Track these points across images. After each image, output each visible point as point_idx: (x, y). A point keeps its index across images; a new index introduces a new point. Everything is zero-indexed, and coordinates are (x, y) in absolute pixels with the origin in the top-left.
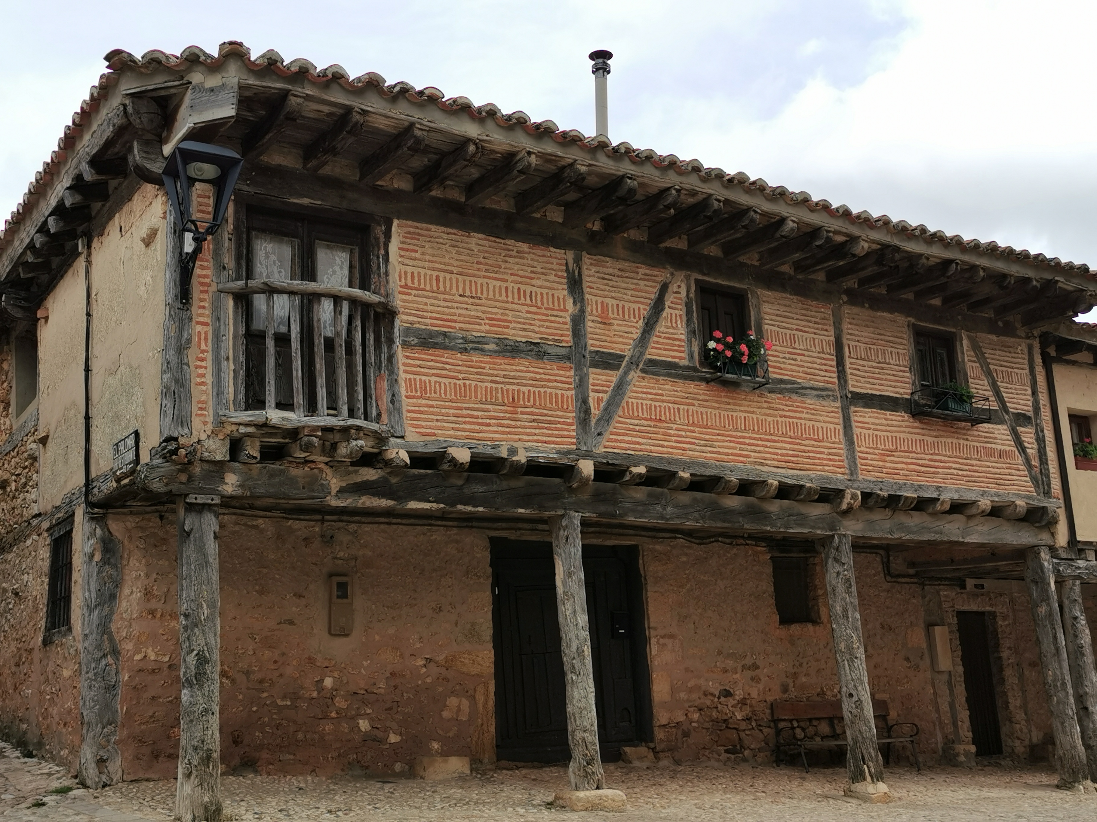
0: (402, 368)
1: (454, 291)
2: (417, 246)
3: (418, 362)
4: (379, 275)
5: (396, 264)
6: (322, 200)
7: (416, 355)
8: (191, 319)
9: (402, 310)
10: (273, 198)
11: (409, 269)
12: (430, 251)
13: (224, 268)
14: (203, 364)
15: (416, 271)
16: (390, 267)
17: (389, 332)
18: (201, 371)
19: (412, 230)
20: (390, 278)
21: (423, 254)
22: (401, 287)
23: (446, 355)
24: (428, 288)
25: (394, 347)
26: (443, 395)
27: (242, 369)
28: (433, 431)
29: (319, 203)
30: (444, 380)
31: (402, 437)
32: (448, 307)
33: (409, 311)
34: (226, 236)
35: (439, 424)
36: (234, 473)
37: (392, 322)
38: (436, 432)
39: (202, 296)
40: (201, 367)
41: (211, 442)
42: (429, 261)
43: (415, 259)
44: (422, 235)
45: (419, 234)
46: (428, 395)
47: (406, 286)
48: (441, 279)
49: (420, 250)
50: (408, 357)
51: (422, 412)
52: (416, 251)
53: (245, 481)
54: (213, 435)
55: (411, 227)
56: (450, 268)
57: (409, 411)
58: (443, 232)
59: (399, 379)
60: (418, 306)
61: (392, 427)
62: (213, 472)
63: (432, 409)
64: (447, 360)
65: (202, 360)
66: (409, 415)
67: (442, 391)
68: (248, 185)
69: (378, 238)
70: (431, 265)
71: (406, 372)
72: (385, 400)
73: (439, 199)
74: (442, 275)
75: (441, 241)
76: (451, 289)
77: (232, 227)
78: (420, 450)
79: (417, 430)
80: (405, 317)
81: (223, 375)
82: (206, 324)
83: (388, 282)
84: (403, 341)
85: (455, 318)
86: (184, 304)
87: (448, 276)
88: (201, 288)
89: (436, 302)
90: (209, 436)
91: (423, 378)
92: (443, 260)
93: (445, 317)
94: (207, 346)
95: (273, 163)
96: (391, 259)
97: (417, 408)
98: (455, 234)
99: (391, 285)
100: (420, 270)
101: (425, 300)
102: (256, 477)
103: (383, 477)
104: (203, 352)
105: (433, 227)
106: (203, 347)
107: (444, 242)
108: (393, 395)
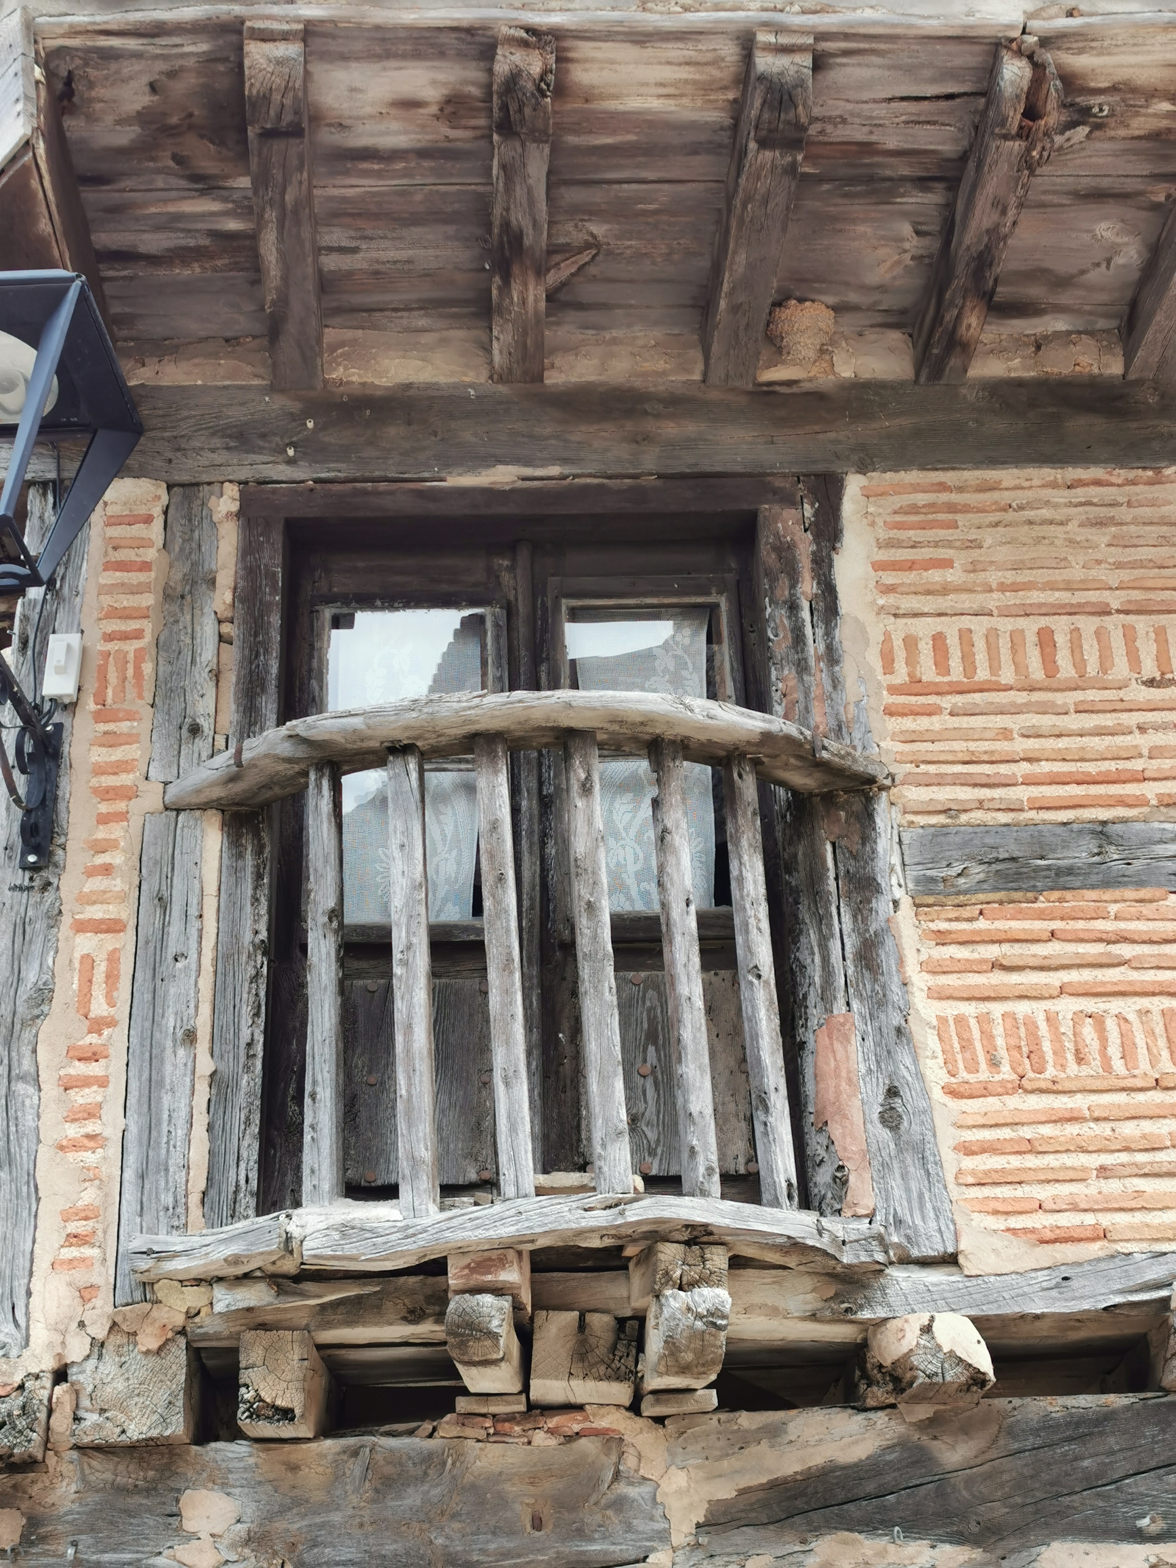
0: (920, 981)
1: (1121, 668)
2: (949, 544)
3: (992, 952)
4: (802, 667)
5: (867, 617)
6: (565, 461)
7: (982, 924)
8: (55, 917)
9: (901, 770)
10: (383, 486)
11: (925, 628)
12: (1003, 554)
13: (195, 730)
14: (95, 1069)
15: (951, 628)
16: (844, 633)
17: (855, 857)
18: (83, 1097)
19: (922, 499)
20: (848, 670)
21: (974, 568)
22: (894, 690)
23: (1113, 908)
24: (1007, 676)
25: (882, 906)
26: (1118, 1065)
27: (248, 1069)
28: (1089, 1219)
29: (554, 470)
30: (1116, 1005)
31: (951, 1260)
32: (1100, 732)
33: (932, 769)
34: (208, 630)
35: (1113, 1186)
36: (225, 1486)
37: (866, 818)
38: (1106, 1220)
39: (102, 833)
40: (85, 1082)
41: (109, 1366)
42: (1003, 588)
43: (945, 590)
44: (966, 509)
45: (952, 508)
46: (1051, 1072)
47: (915, 686)
48: (1061, 639)
49: (961, 559)
50: (942, 939)
51: (1031, 1148)
52: (948, 564)
53: (270, 1517)
54: (118, 1339)
55: (917, 488)
56: (1093, 596)
57: (968, 1150)
58: (1054, 485)
59: (914, 1026)
60: (972, 746)
61: (899, 1222)
62: (136, 1490)
63: (1072, 1129)
64: (1122, 925)
65: (94, 1057)
66: (969, 1163)
67: (1114, 1051)
68: (291, 462)
69: (791, 547)
70: (1011, 599)
71: (939, 995)
72: (858, 1119)
73: (1020, 383)
74: (1061, 625)
75: (1046, 513)
76: (1104, 668)
77: (228, 597)
78: (1037, 1308)
79: (1016, 1222)
80: (915, 794)
81: (166, 1099)
82: (112, 927)
83: (836, 683)
84: (918, 881)
85: (1137, 765)
86: (35, 868)
87: (1088, 624)
88: (104, 808)
89: (1047, 721)
90: (98, 1346)
91: (1022, 1008)
92: (1058, 576)
93: (1091, 768)
94: (111, 1003)
95: (384, 382)
96: (845, 603)
97: (1005, 1133)
98: (1098, 483)
99: (852, 687)
100: (966, 622)
101: (1000, 721)
102: (318, 1496)
103: (902, 1444)
104: (97, 1026)
105: (1007, 476)
106: (99, 1007)
107: (1058, 515)
108: (892, 1092)
